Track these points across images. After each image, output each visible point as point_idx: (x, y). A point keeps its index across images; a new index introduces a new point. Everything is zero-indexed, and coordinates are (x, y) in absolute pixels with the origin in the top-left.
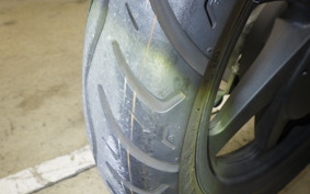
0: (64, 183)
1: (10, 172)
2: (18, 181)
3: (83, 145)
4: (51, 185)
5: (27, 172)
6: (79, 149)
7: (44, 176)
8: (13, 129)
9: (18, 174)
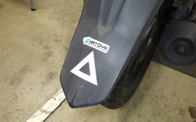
0: (57, 110)
1: (30, 115)
2: (37, 117)
3: (56, 92)
4: (52, 113)
5: (38, 112)
6: (55, 94)
7: (47, 110)
8: (16, 97)
9: (35, 114)
